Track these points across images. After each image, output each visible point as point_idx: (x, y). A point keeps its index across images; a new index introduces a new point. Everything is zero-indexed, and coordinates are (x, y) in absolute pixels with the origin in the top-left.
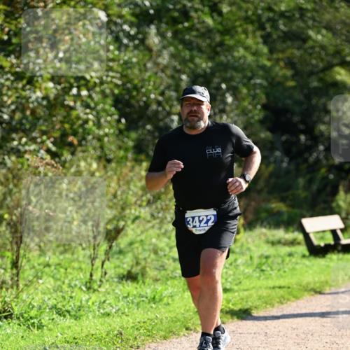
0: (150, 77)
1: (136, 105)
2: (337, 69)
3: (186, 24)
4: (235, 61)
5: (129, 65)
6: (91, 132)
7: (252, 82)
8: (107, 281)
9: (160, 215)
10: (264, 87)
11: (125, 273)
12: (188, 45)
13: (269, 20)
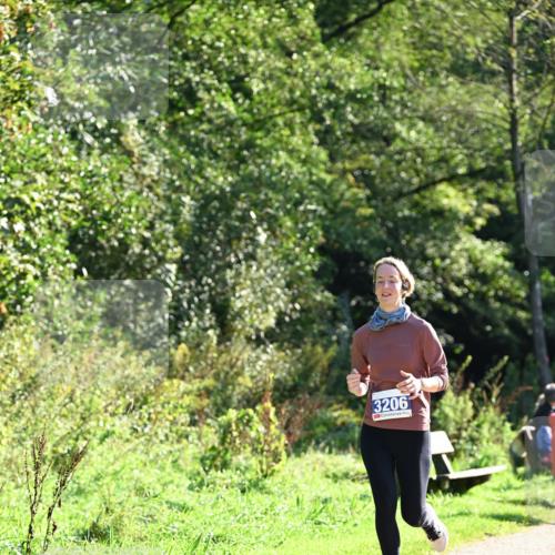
0: (130, 198)
1: (106, 245)
2: (442, 187)
3: (191, 112)
4: (272, 174)
5: (95, 179)
6: (31, 291)
7: (301, 208)
8: (57, 540)
9: (146, 430)
10: (320, 216)
11: (88, 527)
12: (195, 147)
13: (329, 105)
